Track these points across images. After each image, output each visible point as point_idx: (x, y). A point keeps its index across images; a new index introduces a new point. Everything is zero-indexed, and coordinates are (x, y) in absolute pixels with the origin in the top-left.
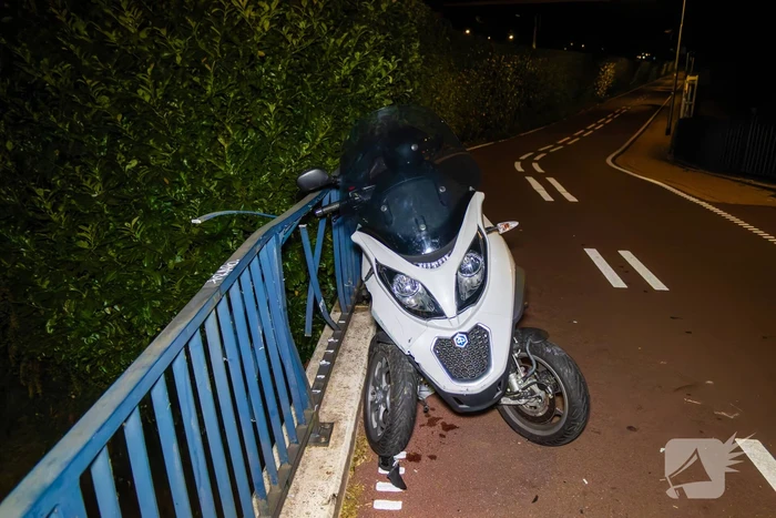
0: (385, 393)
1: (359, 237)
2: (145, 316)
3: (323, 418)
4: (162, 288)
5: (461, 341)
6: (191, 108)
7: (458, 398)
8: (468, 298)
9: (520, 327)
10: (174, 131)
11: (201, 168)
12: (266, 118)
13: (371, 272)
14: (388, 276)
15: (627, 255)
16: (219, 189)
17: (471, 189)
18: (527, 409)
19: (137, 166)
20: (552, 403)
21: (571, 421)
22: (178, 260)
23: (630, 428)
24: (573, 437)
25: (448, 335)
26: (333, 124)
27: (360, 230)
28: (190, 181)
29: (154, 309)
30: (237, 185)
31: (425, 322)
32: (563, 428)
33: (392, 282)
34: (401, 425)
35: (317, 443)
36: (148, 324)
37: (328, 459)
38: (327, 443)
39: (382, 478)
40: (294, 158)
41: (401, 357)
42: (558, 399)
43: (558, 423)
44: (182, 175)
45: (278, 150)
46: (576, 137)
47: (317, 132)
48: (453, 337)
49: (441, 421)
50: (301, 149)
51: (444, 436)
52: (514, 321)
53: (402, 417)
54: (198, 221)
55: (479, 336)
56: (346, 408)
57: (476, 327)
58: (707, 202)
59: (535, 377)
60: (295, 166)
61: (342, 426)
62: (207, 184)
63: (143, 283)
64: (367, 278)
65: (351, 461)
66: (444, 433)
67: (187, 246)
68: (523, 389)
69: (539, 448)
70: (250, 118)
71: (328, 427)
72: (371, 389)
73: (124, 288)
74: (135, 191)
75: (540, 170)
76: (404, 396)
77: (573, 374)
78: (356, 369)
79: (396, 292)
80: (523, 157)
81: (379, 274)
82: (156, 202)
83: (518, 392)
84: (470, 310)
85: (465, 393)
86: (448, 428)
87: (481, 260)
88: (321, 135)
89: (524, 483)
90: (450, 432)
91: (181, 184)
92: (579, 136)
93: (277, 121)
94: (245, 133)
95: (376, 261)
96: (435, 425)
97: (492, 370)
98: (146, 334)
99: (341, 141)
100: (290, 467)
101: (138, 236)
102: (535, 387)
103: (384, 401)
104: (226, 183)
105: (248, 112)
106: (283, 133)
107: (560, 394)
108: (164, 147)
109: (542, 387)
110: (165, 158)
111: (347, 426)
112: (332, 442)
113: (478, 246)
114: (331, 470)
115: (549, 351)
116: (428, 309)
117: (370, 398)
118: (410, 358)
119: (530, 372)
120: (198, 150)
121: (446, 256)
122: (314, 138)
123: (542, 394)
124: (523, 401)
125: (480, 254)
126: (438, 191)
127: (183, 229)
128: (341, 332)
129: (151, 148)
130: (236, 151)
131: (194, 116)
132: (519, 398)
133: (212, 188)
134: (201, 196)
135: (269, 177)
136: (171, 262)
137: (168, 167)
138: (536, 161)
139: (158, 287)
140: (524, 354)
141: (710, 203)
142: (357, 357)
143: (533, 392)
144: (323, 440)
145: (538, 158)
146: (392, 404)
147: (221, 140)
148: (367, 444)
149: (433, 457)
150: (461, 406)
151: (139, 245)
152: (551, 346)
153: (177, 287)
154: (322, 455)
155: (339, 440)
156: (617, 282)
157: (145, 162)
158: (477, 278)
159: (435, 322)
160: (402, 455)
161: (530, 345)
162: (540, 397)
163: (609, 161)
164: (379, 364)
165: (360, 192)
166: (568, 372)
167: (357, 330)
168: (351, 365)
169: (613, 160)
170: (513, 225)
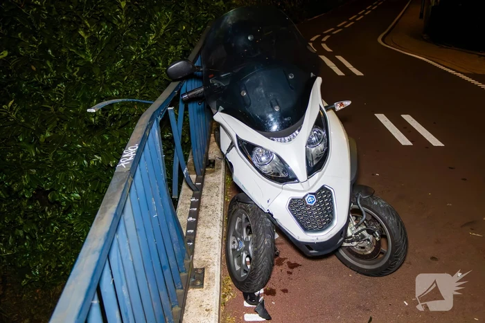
0: (247, 243)
1: (220, 117)
2: (24, 183)
3: (196, 265)
4: (36, 158)
5: (311, 201)
6: (52, 6)
7: (309, 246)
8: (316, 164)
9: (355, 186)
10: (38, 26)
11: (64, 57)
12: (117, 13)
13: (232, 145)
14: (248, 149)
15: (408, 118)
16: (80, 74)
17: (312, 74)
18: (357, 250)
19: (9, 56)
20: (378, 244)
21: (394, 257)
22: (48, 135)
23: (433, 258)
24: (394, 269)
25: (301, 195)
26: (173, 16)
27: (222, 111)
28: (55, 68)
29: (31, 176)
30: (96, 71)
31: (281, 186)
32: (387, 262)
33: (251, 154)
34: (264, 268)
35: (194, 286)
36: (26, 188)
37: (205, 299)
38: (202, 286)
39: (248, 311)
40: (143, 46)
41: (260, 214)
42: (383, 241)
43: (383, 258)
44: (48, 63)
45: (130, 41)
46: (351, 21)
47: (160, 23)
48: (304, 197)
49: (286, 261)
50: (147, 39)
51: (291, 273)
52: (351, 182)
53: (264, 262)
54: (93, 111)
55: (324, 194)
56: (212, 255)
57: (323, 188)
58: (462, 73)
59: (365, 225)
60: (144, 53)
61: (211, 270)
62: (71, 71)
63: (21, 155)
64: (228, 151)
65: (221, 298)
66: (290, 270)
67: (55, 122)
68: (355, 234)
69: (367, 279)
70: (102, 13)
71: (200, 272)
72: (232, 239)
73: (4, 160)
74: (8, 77)
75: (328, 50)
76: (265, 246)
77: (395, 221)
78: (214, 222)
79: (255, 162)
80: (313, 39)
81: (240, 147)
82: (26, 86)
83: (351, 237)
84: (317, 175)
85: (316, 241)
86: (293, 266)
87: (324, 133)
88: (164, 27)
89: (359, 307)
90: (295, 270)
91: (47, 71)
92: (354, 20)
93: (127, 16)
94: (100, 27)
95: (237, 136)
96: (282, 264)
97: (335, 222)
98: (24, 196)
99: (179, 31)
100: (180, 309)
101: (14, 116)
102: (365, 233)
103: (246, 249)
104: (87, 69)
105: (101, 9)
106: (132, 25)
107: (385, 237)
108: (30, 40)
109: (370, 232)
110: (32, 48)
111: (215, 270)
112: (205, 284)
113: (321, 123)
114: (208, 307)
115: (376, 203)
116: (282, 175)
117: (231, 246)
118: (270, 215)
119: (361, 221)
120: (59, 41)
121: (297, 132)
122: (158, 29)
123: (370, 237)
124: (355, 243)
125: (322, 128)
126: (287, 77)
127: (52, 109)
128: (198, 191)
129: (20, 40)
130: (94, 41)
131: (55, 13)
132: (352, 241)
133: (75, 74)
134: (65, 81)
135: (122, 63)
136: (42, 136)
137: (35, 57)
138: (324, 42)
139: (33, 157)
140: (356, 206)
141: (465, 74)
142: (213, 212)
143: (363, 236)
144: (199, 283)
145: (324, 39)
146: (255, 253)
147: (81, 33)
148: (230, 282)
149: (285, 291)
150: (311, 252)
151: (15, 123)
152: (376, 199)
153: (50, 158)
154: (199, 295)
155: (210, 282)
156: (404, 141)
157: (13, 52)
158: (321, 147)
159: (288, 185)
160: (262, 291)
161: (360, 199)
162: (368, 240)
163: (380, 40)
164: (238, 220)
165: (219, 79)
166: (392, 220)
167: (209, 189)
168: (209, 218)
169: (383, 40)
170: (347, 103)
